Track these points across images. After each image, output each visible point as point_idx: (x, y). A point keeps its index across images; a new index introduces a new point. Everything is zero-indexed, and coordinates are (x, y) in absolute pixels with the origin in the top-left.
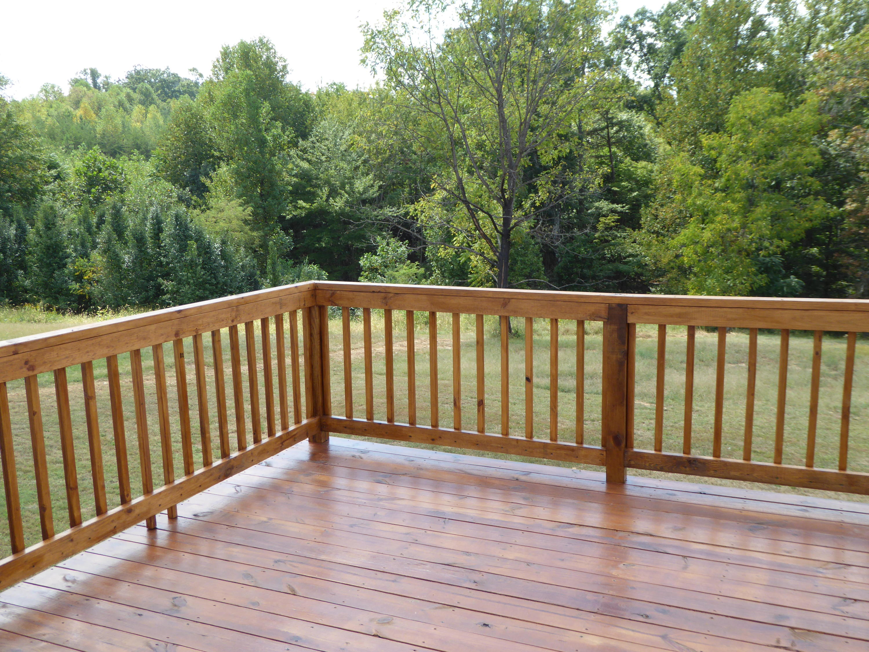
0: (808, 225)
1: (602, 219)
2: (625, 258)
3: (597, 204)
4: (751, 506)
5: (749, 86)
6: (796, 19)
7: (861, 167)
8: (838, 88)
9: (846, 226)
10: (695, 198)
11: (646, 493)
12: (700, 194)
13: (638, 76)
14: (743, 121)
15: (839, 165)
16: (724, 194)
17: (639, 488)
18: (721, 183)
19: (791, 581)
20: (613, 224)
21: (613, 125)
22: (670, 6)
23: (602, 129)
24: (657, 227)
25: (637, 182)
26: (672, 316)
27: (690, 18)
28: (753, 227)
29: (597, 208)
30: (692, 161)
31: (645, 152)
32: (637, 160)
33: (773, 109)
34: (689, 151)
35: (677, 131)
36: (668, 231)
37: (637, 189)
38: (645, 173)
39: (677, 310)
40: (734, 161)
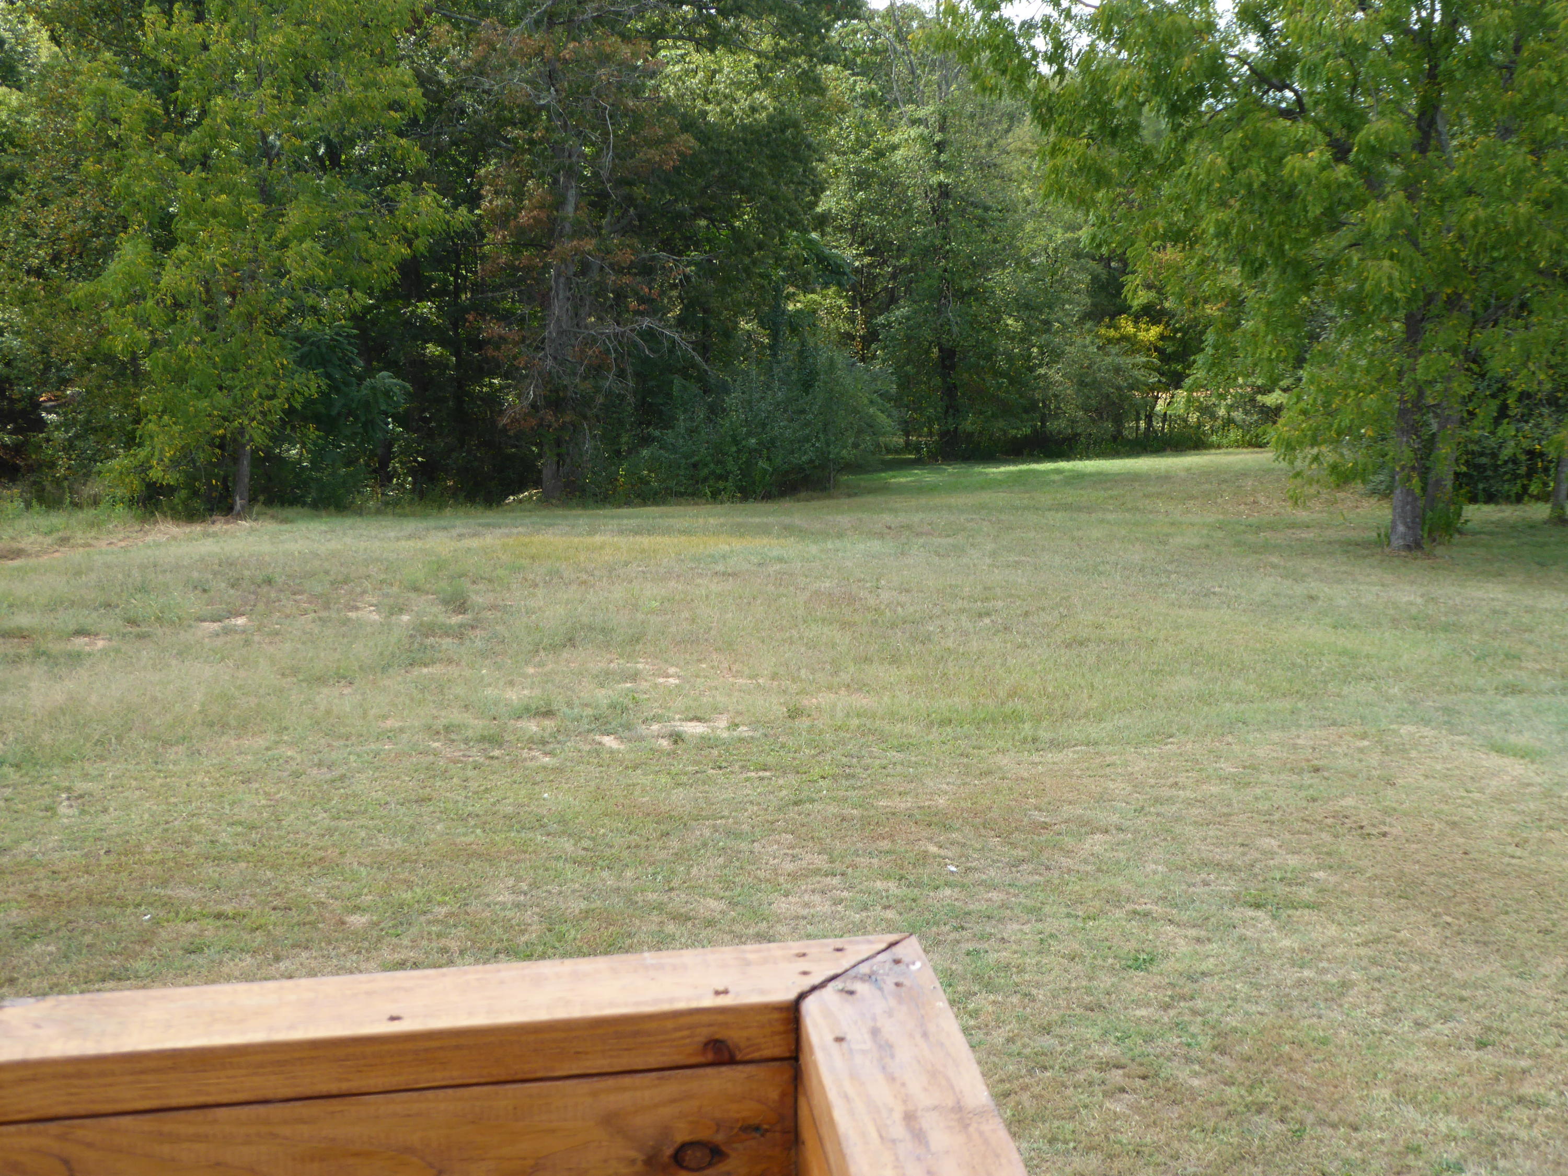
0: (403, 251)
9: (489, 250)
15: (462, 108)
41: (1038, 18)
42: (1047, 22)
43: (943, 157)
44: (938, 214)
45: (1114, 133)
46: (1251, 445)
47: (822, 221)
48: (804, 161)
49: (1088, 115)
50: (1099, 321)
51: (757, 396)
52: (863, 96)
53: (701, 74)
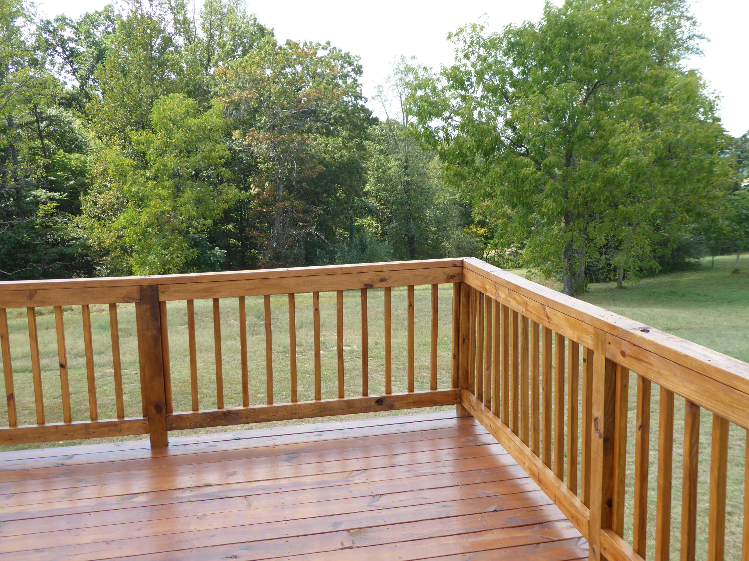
0: (225, 206)
1: (42, 207)
2: (68, 241)
3: (34, 193)
4: (279, 441)
5: (167, 92)
6: (196, 40)
7: (258, 160)
8: (235, 97)
9: (252, 206)
10: (130, 186)
11: (191, 450)
12: (134, 182)
13: (63, 76)
14: (165, 120)
15: (242, 158)
16: (155, 182)
17: (183, 447)
18: (151, 172)
19: (333, 493)
20: (52, 210)
21: (43, 119)
22: (87, 16)
23: (32, 123)
24: (97, 212)
25: (72, 172)
26: (199, 291)
27: (107, 28)
28: (183, 209)
29: (35, 196)
30: (124, 154)
31: (77, 145)
32: (70, 152)
33: (188, 112)
34: (119, 145)
35: (107, 127)
36: (108, 215)
37: (73, 178)
38: (79, 163)
39: (204, 286)
40: (161, 155)
41: (440, 126)
42: (443, 127)
43: (407, 172)
44: (406, 191)
45: (467, 163)
46: (516, 267)
47: (366, 194)
48: (360, 173)
49: (458, 157)
50: (464, 226)
51: (346, 254)
52: (378, 151)
53: (323, 145)
